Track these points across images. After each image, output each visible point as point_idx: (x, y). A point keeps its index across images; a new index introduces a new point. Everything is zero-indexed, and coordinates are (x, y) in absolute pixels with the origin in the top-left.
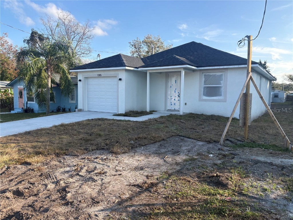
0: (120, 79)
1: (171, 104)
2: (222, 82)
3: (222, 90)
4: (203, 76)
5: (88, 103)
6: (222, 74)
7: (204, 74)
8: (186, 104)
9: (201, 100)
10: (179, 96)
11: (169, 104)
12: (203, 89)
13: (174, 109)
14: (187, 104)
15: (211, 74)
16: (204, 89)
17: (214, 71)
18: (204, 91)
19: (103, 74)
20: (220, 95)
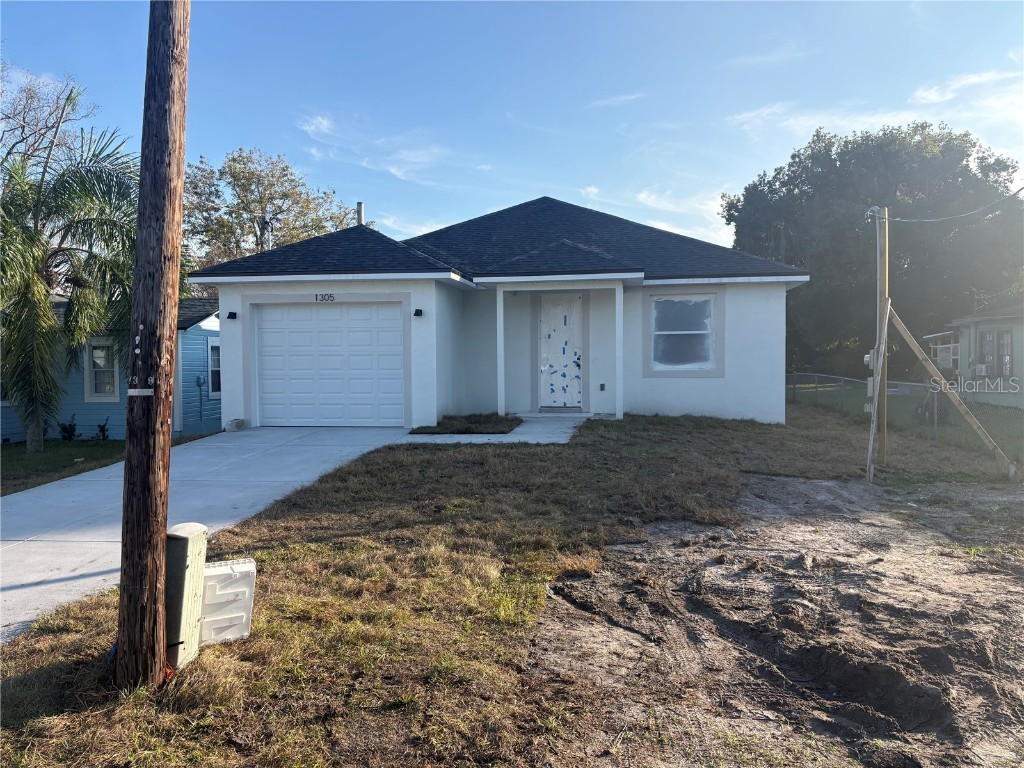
0: (418, 313)
1: (553, 391)
2: (707, 321)
3: (711, 344)
4: (653, 304)
5: (261, 398)
6: (707, 301)
7: (655, 298)
8: (602, 387)
9: (649, 374)
10: (579, 366)
11: (544, 389)
12: (653, 343)
13: (562, 405)
14: (606, 387)
15: (677, 299)
16: (656, 342)
17: (686, 291)
18: (656, 349)
19: (338, 292)
20: (705, 359)
